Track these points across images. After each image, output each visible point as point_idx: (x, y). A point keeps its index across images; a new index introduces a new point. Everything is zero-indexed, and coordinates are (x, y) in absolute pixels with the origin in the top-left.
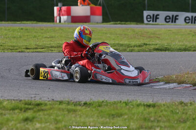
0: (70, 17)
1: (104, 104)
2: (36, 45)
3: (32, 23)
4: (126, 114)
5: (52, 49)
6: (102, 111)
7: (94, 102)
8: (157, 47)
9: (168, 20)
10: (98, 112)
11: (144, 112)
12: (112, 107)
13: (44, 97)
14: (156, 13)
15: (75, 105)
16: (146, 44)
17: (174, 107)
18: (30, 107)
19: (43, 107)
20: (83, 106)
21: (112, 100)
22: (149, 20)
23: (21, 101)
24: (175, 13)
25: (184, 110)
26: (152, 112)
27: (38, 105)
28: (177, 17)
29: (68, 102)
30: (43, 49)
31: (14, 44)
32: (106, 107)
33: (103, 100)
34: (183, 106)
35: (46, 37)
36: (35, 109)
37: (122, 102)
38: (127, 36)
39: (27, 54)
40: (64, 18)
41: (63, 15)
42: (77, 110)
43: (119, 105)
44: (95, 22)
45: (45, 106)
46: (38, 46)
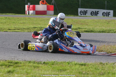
0: (35, 11)
1: (55, 63)
2: (14, 28)
3: (12, 15)
4: (68, 69)
5: (24, 30)
6: (54, 68)
7: (49, 62)
8: (86, 30)
9: (92, 14)
10: (52, 68)
11: (79, 68)
12: (60, 65)
13: (20, 59)
14: (85, 10)
15: (38, 64)
16: (80, 28)
17: (97, 66)
18: (11, 64)
19: (19, 65)
20: (43, 64)
21: (60, 61)
22: (81, 14)
23: (6, 61)
24: (97, 10)
25: (103, 67)
26: (83, 69)
27: (16, 63)
28: (98, 13)
29: (34, 62)
30: (19, 30)
31: (2, 27)
32: (56, 65)
33: (55, 61)
34: (102, 65)
35: (20, 23)
36: (14, 66)
37: (66, 62)
38: (68, 23)
39: (9, 33)
40: (31, 12)
41: (30, 10)
42: (39, 67)
43: (64, 64)
44: (49, 15)
45: (20, 64)
46: (16, 28)
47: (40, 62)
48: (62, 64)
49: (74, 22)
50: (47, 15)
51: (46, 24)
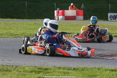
0: (64, 17)
4: (98, 75)
6: (84, 74)
7: (79, 68)
8: (116, 35)
10: (82, 74)
11: (110, 74)
12: (90, 71)
13: (49, 65)
14: (115, 14)
16: (110, 33)
18: (41, 70)
19: (49, 71)
20: (73, 70)
21: (90, 67)
22: (111, 18)
23: (36, 67)
26: (114, 74)
27: (46, 69)
29: (64, 68)
31: (31, 33)
32: (86, 71)
33: (85, 67)
36: (44, 72)
37: (96, 68)
40: (61, 17)
41: (60, 16)
42: (69, 73)
43: (94, 69)
44: (79, 20)
47: (70, 68)
48: (92, 70)
49: (104, 27)
50: (76, 20)
51: (75, 30)
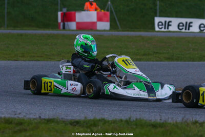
0: (75, 23)
15: (65, 124)
20: (75, 125)
22: (160, 27)
28: (191, 24)
41: (67, 21)
